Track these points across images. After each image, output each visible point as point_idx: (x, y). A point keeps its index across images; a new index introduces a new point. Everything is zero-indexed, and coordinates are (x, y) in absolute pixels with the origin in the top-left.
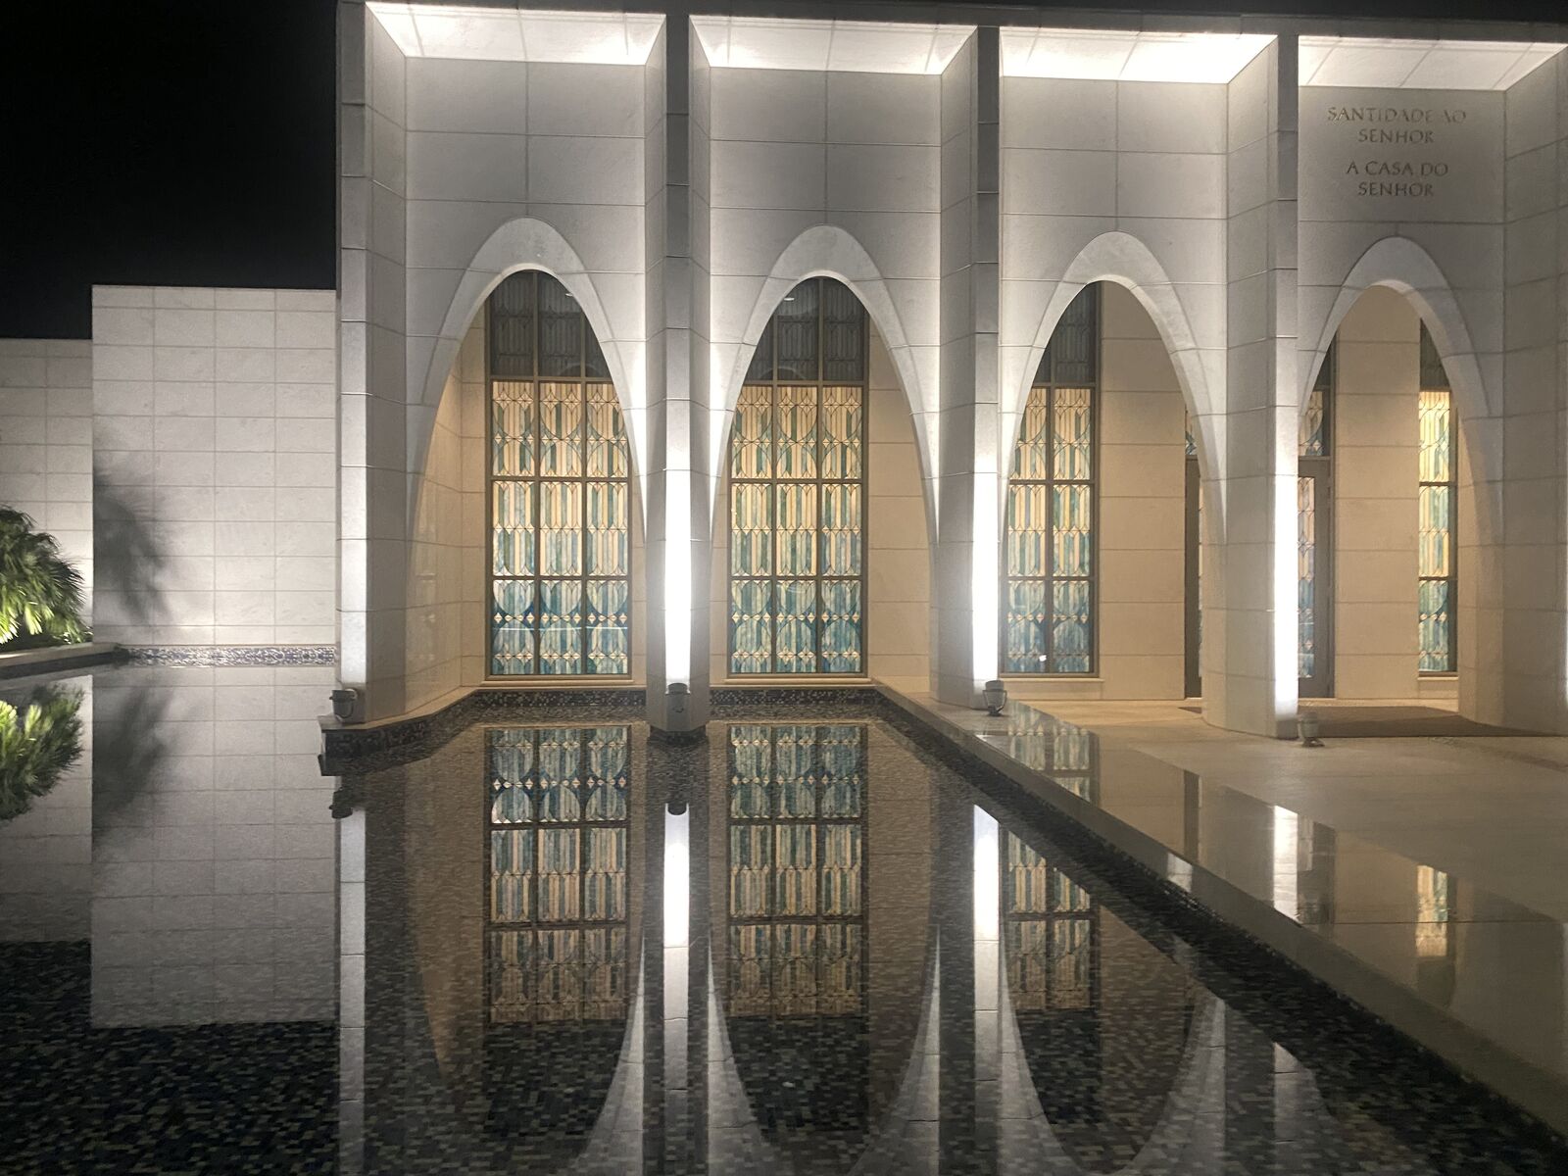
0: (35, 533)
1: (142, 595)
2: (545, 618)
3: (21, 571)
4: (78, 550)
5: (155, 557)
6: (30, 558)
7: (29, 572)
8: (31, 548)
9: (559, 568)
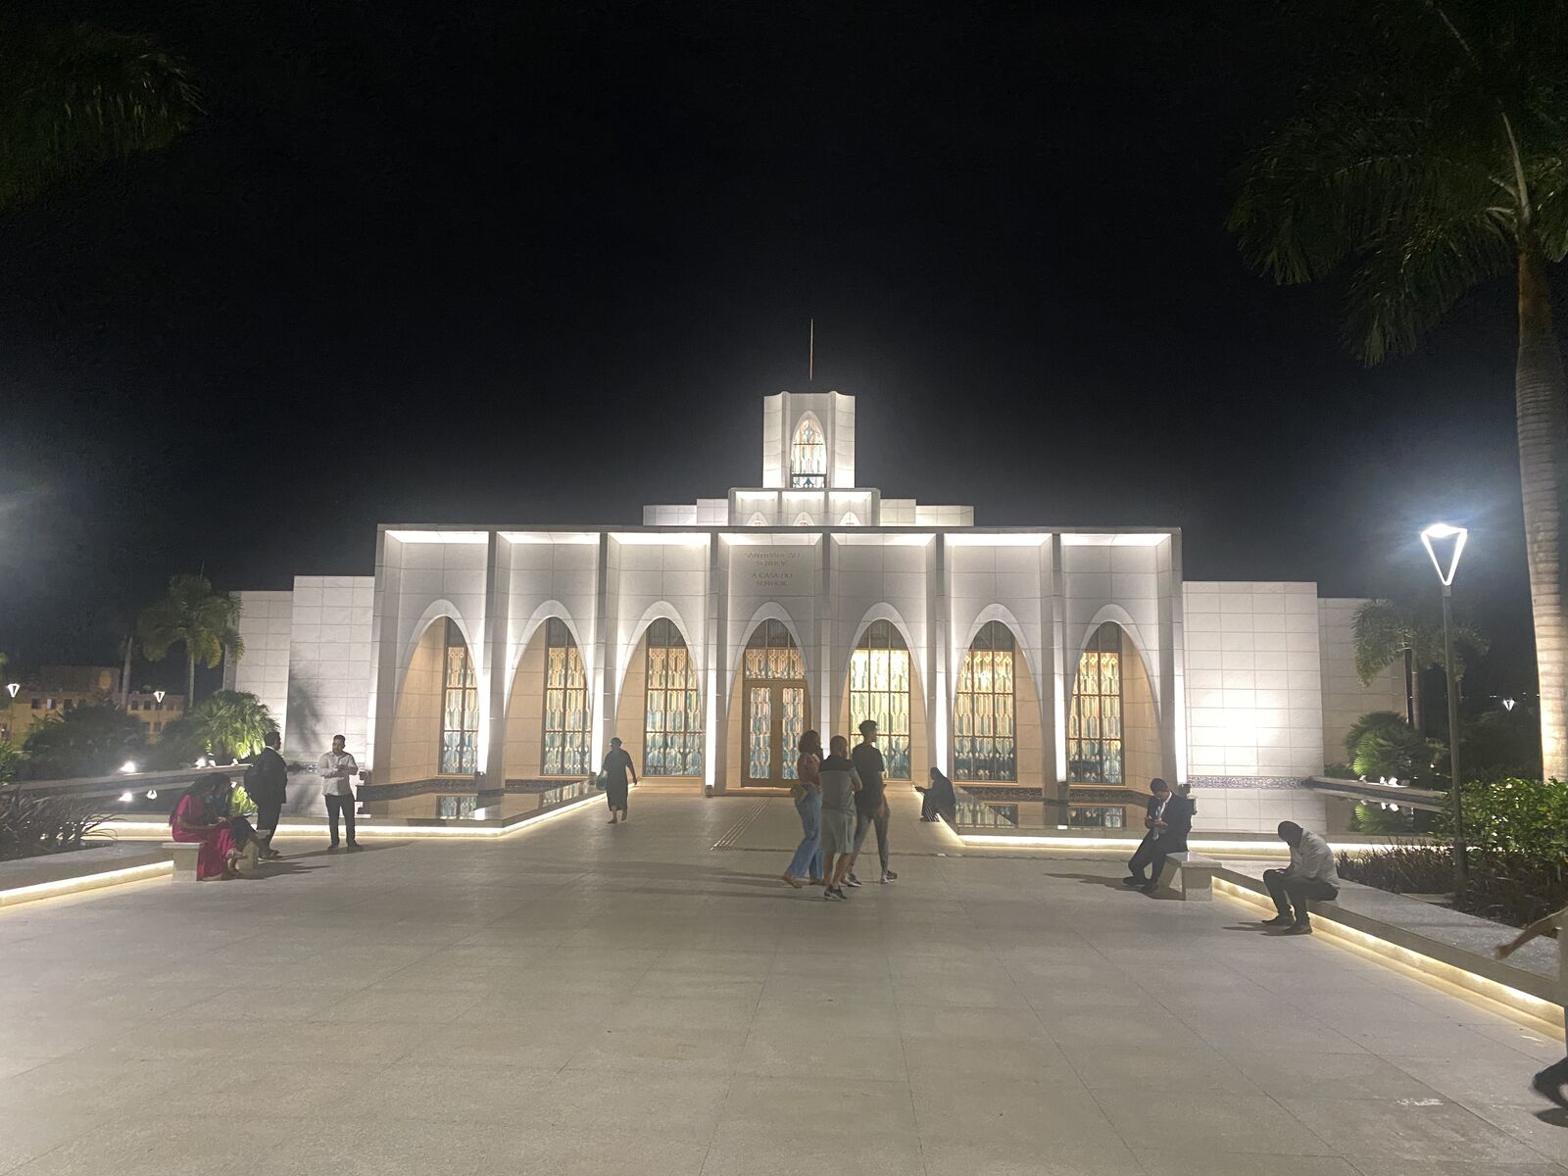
0: (260, 704)
1: (309, 736)
2: (465, 749)
3: (253, 724)
4: (279, 712)
5: (316, 716)
6: (258, 718)
7: (256, 724)
8: (259, 712)
9: (472, 727)
